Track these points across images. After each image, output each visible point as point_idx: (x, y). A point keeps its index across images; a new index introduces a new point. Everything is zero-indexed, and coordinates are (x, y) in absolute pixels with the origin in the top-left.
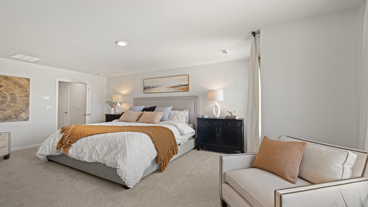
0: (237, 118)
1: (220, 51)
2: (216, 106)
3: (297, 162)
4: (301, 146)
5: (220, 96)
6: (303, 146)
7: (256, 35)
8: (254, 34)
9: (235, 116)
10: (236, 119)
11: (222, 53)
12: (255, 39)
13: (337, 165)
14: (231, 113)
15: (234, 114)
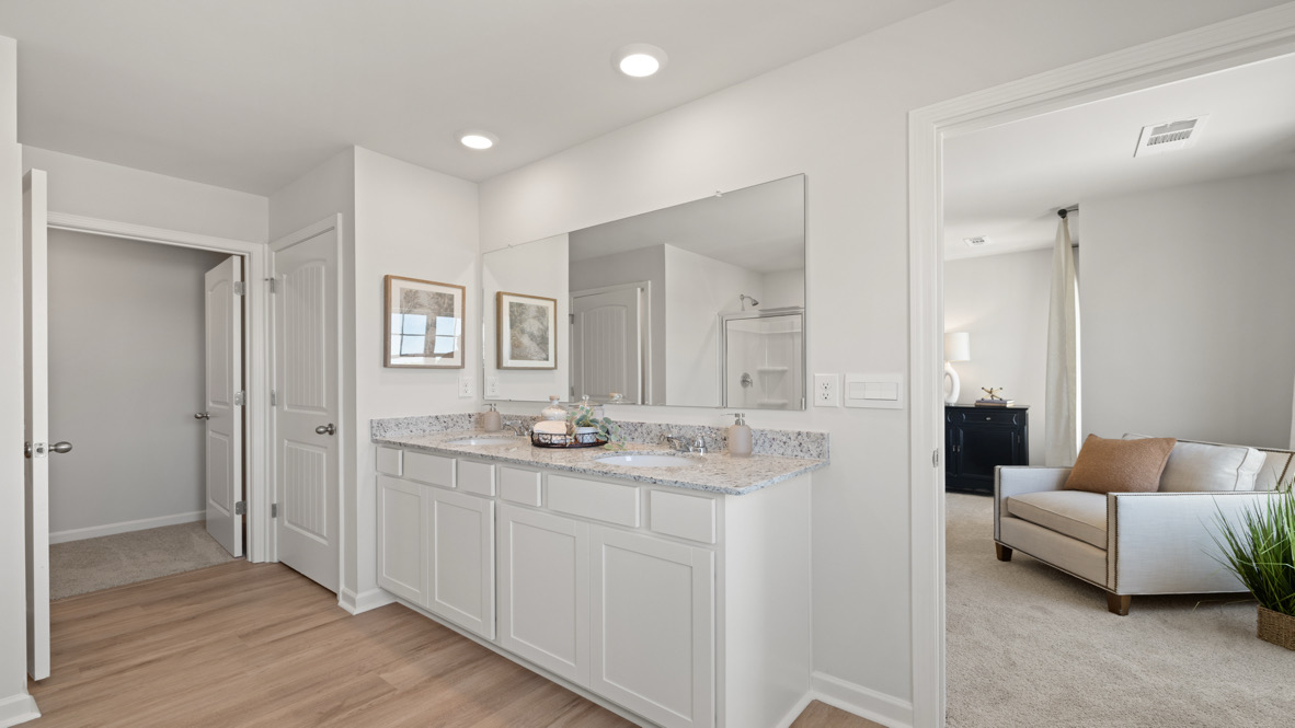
0: (1010, 405)
1: (968, 241)
2: (947, 374)
3: (1155, 471)
4: (1165, 444)
5: (962, 348)
6: (1168, 443)
7: (1069, 215)
8: (1063, 213)
9: (1004, 398)
10: (1008, 406)
11: (970, 243)
12: (1066, 223)
13: (1227, 470)
14: (991, 392)
15: (999, 395)
